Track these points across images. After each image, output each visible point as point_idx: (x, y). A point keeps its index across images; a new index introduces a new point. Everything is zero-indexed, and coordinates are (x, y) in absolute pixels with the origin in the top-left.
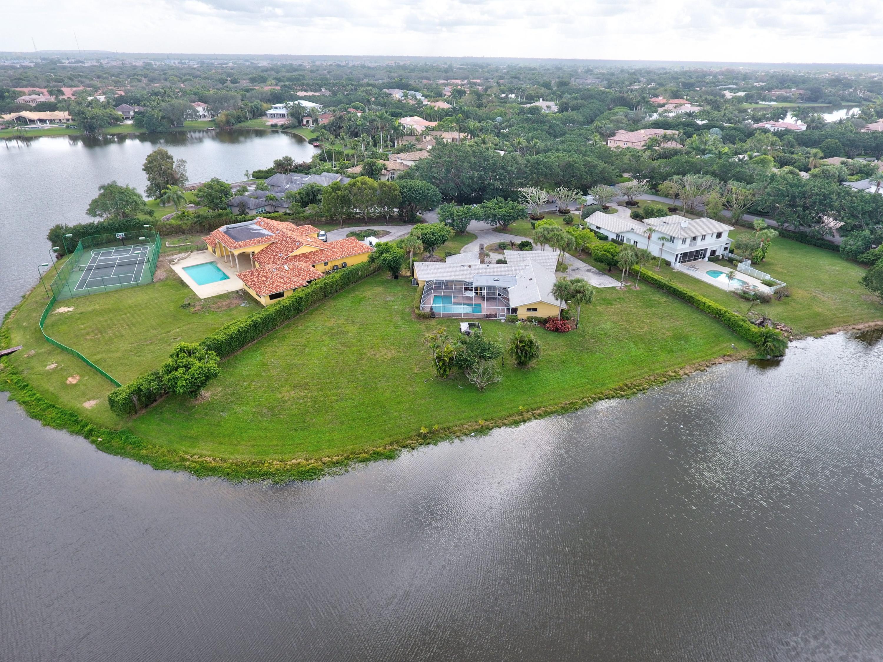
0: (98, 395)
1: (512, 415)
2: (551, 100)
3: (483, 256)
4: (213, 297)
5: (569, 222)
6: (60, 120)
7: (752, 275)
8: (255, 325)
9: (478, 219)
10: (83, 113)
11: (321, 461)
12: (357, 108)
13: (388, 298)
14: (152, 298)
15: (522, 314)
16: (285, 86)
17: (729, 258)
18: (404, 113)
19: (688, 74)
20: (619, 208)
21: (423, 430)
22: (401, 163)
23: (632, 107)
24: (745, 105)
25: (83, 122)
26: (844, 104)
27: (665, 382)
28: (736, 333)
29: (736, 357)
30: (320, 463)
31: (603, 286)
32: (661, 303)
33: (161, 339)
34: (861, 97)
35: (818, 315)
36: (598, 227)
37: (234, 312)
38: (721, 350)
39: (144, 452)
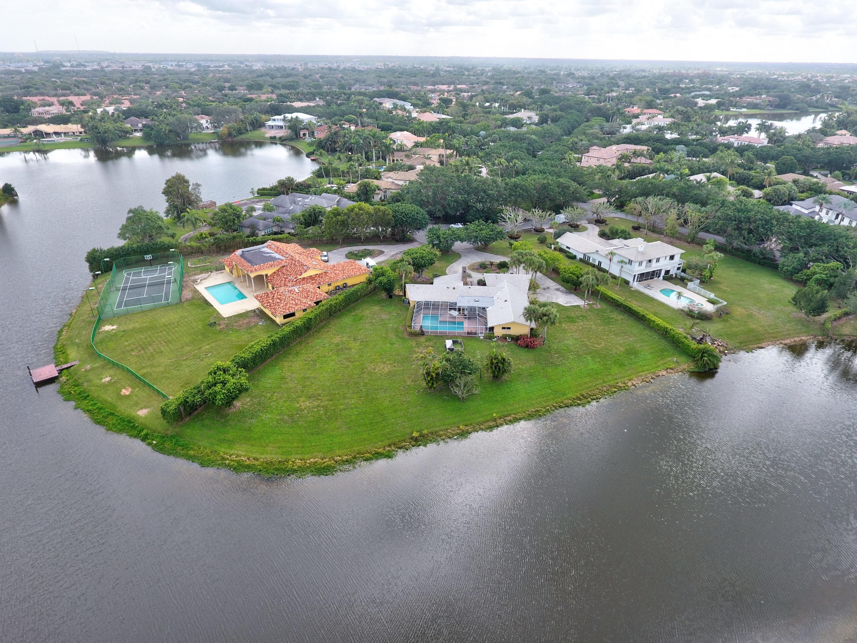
0: (149, 404)
1: (487, 421)
2: (533, 109)
3: (465, 277)
4: (234, 316)
5: (542, 241)
6: (74, 133)
7: (699, 293)
8: (274, 344)
9: (462, 241)
10: (96, 128)
11: (334, 460)
12: (350, 121)
13: (384, 317)
14: (182, 317)
15: (498, 332)
16: (281, 95)
17: (681, 277)
18: (395, 126)
19: (666, 78)
20: (589, 226)
21: (415, 434)
22: (393, 182)
23: (608, 118)
24: (717, 112)
25: (96, 136)
26: (811, 109)
27: (615, 392)
28: (679, 348)
29: (677, 370)
30: (333, 462)
31: (569, 305)
32: (617, 320)
33: (194, 355)
34: (828, 103)
35: (752, 330)
36: (567, 247)
37: (254, 330)
38: (665, 363)
39: (191, 452)
